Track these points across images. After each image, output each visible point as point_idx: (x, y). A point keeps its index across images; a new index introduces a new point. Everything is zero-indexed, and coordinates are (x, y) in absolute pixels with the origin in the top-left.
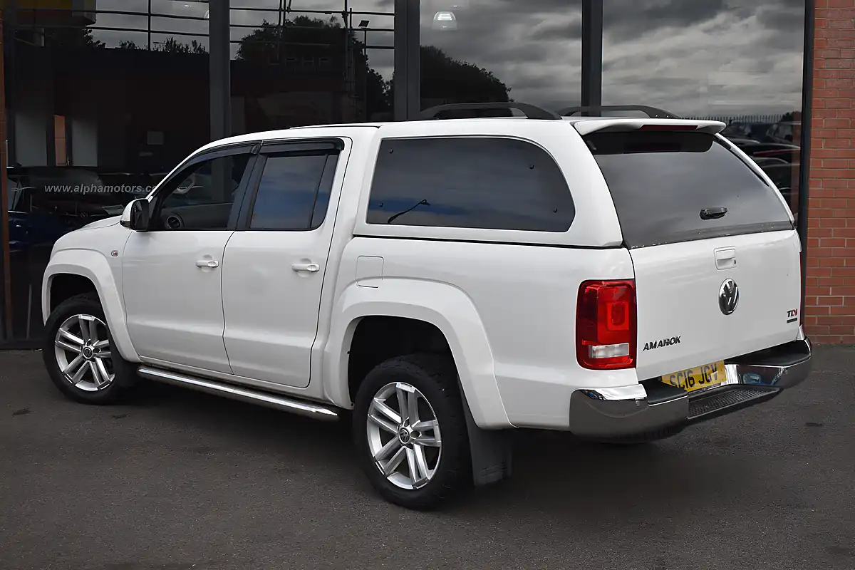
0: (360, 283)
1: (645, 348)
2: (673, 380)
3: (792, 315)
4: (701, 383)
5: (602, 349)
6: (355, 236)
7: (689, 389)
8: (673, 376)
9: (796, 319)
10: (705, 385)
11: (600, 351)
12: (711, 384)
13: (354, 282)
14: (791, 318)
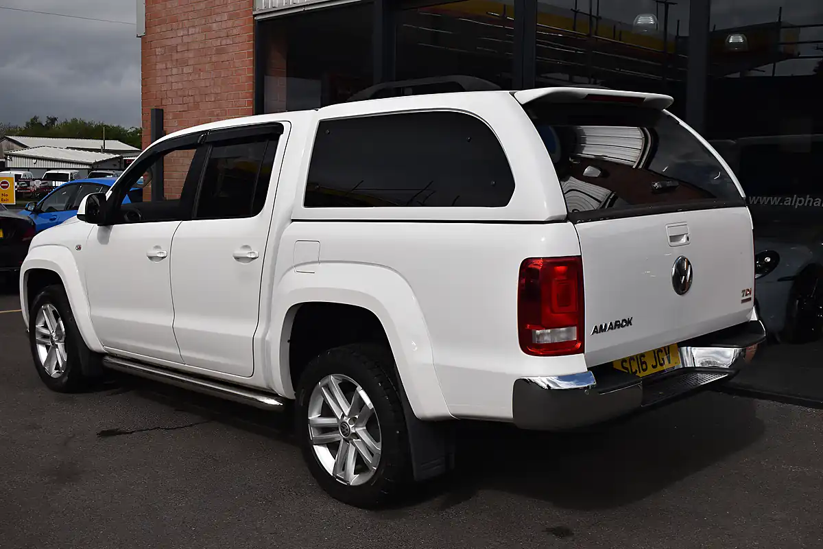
0: (299, 269)
1: (594, 332)
2: (625, 365)
3: (746, 295)
4: (654, 367)
5: (548, 334)
6: (293, 220)
7: (642, 374)
8: (624, 361)
9: (750, 299)
10: (659, 368)
11: (545, 336)
12: (665, 367)
13: (292, 268)
14: (745, 298)
